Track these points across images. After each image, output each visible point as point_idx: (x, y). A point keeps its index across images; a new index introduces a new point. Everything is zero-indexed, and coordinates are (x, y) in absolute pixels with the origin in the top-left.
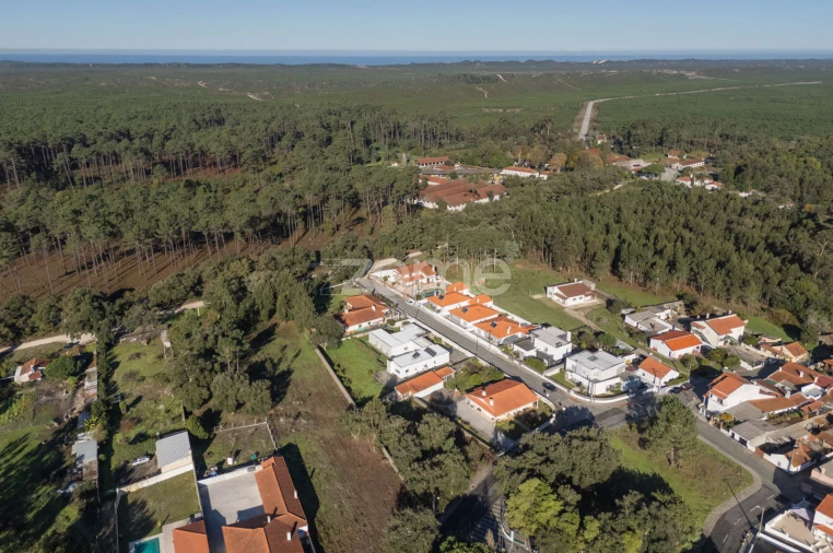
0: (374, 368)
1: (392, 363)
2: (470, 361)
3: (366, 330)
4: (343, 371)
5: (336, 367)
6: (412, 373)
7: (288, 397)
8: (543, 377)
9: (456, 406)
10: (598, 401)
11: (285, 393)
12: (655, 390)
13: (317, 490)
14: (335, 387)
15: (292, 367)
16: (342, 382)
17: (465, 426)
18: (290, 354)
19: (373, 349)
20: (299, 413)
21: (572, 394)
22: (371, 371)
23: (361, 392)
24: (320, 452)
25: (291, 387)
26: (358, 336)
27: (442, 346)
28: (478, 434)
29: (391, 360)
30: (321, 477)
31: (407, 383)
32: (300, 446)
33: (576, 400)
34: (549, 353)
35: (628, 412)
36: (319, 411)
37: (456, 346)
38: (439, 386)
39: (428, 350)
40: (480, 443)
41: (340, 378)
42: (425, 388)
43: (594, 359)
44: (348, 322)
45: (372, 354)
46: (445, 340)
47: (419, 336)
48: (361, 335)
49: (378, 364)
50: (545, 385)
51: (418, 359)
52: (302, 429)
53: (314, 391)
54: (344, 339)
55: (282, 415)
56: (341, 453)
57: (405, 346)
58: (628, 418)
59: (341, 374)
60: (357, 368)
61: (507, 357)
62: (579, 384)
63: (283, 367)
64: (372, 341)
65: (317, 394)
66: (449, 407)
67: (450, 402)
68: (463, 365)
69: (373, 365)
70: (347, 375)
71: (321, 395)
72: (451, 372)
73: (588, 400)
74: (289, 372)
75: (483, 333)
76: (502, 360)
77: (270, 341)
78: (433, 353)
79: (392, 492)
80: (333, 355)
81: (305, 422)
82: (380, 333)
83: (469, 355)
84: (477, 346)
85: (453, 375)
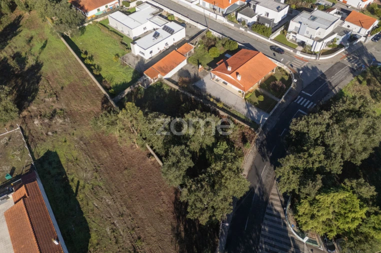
0: (120, 52)
1: (135, 46)
2: (204, 33)
3: (105, 14)
4: (91, 58)
5: (83, 56)
6: (156, 52)
7: (41, 94)
8: (269, 41)
9: (203, 83)
10: (322, 58)
11: (36, 90)
12: (362, 39)
13: (84, 210)
14: (85, 77)
15: (40, 59)
16: (91, 71)
17: (219, 105)
18: (37, 45)
19: (115, 32)
20: (55, 111)
21: (299, 54)
22: (117, 55)
23: (112, 79)
24: (82, 157)
25: (43, 82)
26: (99, 20)
27: (175, 21)
28: (231, 111)
29: (134, 42)
30: (87, 191)
31: (154, 66)
32: (59, 153)
33: (302, 59)
34: (270, 17)
35: (350, 65)
36: (74, 106)
37: (187, 20)
38: (184, 63)
39: (166, 29)
40: (237, 121)
41: (88, 66)
42: (172, 68)
43: (314, 19)
44: (86, 7)
45: (115, 37)
46: (176, 15)
47: (154, 15)
48: (101, 19)
49: (122, 46)
50: (273, 48)
51: (159, 39)
52: (59, 130)
53: (66, 83)
54: (86, 25)
55: (36, 116)
56: (104, 154)
57: (143, 26)
58: (352, 71)
59: (89, 62)
60: (103, 54)
61: (233, 25)
62: (302, 44)
63: (31, 62)
64: (112, 24)
65: (70, 86)
66: (197, 84)
67: (196, 79)
68: (199, 39)
69: (119, 49)
70: (95, 62)
71: (72, 86)
72: (191, 48)
73: (313, 58)
74: (38, 66)
75: (207, 5)
76: (229, 28)
77: (16, 35)
78: (171, 31)
79: (166, 199)
80: (78, 41)
81: (60, 121)
82: (118, 15)
83: (201, 28)
84: (205, 17)
85: (192, 50)
